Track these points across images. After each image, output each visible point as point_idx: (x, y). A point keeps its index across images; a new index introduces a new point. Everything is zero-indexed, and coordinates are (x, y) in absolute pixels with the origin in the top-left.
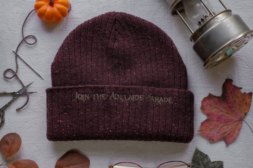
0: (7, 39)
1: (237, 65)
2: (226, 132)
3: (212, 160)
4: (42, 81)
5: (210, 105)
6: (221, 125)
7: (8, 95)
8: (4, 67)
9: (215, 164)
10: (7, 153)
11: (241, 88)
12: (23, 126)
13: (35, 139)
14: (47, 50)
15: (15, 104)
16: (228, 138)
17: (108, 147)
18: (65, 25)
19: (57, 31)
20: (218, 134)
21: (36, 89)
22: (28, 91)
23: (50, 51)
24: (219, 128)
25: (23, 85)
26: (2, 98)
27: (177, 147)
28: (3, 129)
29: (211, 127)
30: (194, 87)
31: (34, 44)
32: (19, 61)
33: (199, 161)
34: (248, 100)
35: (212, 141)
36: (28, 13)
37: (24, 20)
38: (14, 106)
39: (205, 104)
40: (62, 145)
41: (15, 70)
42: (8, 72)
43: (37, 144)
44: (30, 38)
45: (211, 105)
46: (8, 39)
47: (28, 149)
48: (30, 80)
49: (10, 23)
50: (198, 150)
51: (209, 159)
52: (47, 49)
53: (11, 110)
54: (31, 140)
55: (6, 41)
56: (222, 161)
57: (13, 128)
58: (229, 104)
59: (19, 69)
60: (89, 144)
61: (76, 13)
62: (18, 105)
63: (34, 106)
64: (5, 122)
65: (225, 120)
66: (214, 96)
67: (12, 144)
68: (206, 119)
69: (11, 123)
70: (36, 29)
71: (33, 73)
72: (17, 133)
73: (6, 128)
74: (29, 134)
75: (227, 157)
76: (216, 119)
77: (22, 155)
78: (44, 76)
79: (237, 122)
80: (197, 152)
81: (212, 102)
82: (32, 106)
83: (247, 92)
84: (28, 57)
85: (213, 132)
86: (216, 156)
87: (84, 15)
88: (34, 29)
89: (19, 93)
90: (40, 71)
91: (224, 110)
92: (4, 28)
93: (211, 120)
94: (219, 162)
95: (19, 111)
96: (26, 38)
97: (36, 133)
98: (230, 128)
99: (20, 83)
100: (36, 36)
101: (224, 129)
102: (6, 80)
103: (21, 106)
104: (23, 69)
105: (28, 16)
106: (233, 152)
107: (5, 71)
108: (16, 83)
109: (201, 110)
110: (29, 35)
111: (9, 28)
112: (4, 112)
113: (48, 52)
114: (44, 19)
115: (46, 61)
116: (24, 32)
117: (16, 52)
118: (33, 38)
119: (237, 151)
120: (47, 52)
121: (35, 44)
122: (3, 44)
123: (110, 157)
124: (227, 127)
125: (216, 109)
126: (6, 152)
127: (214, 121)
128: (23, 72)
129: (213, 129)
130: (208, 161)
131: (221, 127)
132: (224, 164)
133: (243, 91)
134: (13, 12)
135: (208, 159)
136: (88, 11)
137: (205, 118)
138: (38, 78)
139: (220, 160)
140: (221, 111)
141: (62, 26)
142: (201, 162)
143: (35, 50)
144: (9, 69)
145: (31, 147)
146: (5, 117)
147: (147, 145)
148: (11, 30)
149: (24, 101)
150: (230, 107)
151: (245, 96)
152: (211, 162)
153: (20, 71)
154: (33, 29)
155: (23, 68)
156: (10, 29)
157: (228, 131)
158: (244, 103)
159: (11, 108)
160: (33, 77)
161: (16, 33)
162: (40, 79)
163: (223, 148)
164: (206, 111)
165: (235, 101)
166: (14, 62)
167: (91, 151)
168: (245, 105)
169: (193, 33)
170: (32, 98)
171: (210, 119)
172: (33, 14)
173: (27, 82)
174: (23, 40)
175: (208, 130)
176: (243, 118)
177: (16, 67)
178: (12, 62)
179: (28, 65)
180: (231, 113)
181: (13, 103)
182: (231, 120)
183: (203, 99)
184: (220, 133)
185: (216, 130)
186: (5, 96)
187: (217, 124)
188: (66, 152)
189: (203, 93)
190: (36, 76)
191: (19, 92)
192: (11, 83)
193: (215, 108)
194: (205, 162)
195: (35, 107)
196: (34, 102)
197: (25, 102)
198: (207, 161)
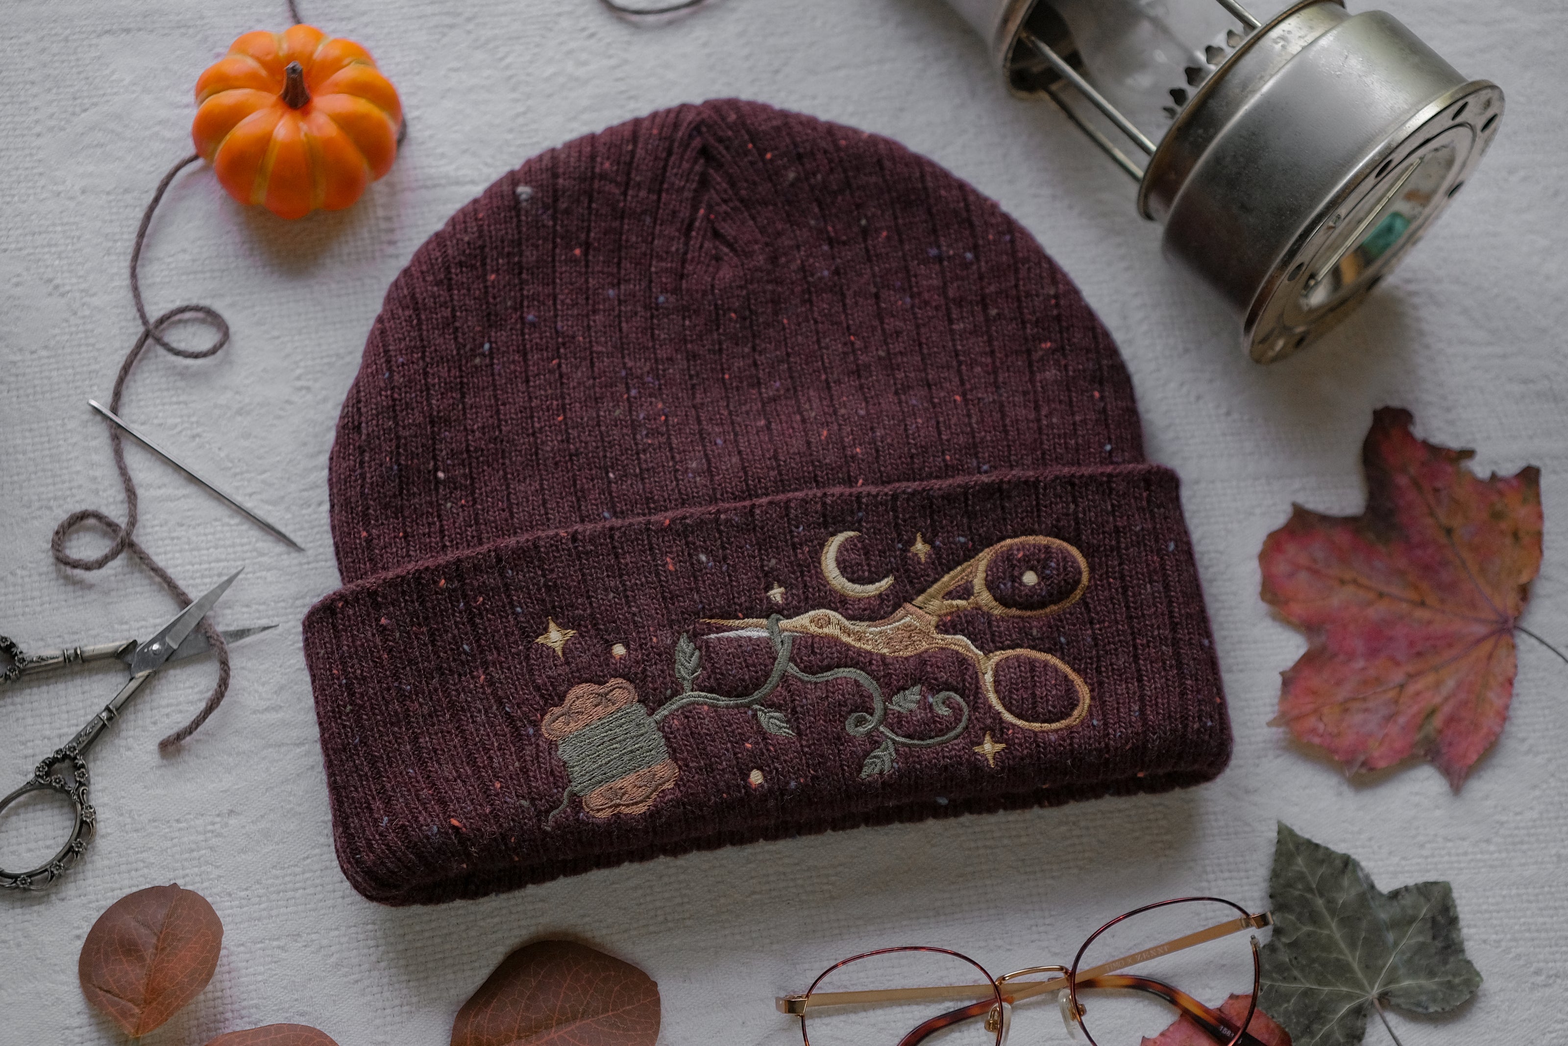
0: (46, 347)
1: (1421, 333)
2: (1433, 712)
3: (1384, 886)
4: (290, 559)
5: (1309, 569)
6: (1398, 676)
7: (93, 664)
8: (50, 508)
9: (1407, 901)
10: (137, 1010)
11: (1468, 454)
12: (214, 841)
13: (296, 905)
14: (299, 378)
15: (148, 713)
16: (1450, 744)
17: (754, 893)
18: (383, 225)
19: (342, 262)
20: (1393, 729)
21: (262, 608)
22: (220, 629)
23: (316, 380)
24: (1391, 694)
25: (184, 594)
26: (61, 686)
27: (1165, 838)
28: (89, 874)
29: (1342, 693)
30: (1197, 482)
31: (213, 351)
32: (134, 459)
33: (1309, 896)
34: (1521, 512)
35: (1363, 771)
36: (156, 184)
37: (136, 225)
38: (144, 729)
39: (1281, 567)
40: (472, 918)
41: (117, 513)
42: (77, 531)
43: (314, 937)
44: (186, 322)
45: (1314, 572)
46: (52, 343)
47: (262, 969)
48: (218, 561)
49: (53, 250)
50: (1291, 832)
51: (1367, 877)
52: (299, 371)
53: (129, 753)
54: (274, 912)
55: (40, 358)
56: (1441, 879)
57: (152, 860)
58: (1419, 552)
59: (141, 506)
60: (635, 888)
61: (443, 155)
62: (167, 715)
63: (267, 710)
64: (101, 828)
65: (1412, 644)
66: (1324, 518)
67: (159, 949)
68: (1302, 651)
69: (136, 831)
70: (212, 271)
71: (233, 522)
72: (180, 882)
73: (106, 862)
74: (258, 882)
75: (1466, 854)
76: (1359, 645)
77: (229, 1015)
78: (302, 529)
79: (1487, 646)
80: (1291, 846)
81: (1318, 550)
82: (255, 712)
83: (1509, 469)
84: (189, 432)
85: (1358, 718)
86: (1404, 858)
87: (489, 160)
88: (203, 272)
89: (163, 643)
90: (274, 503)
91: (1395, 590)
92: (17, 285)
93: (1335, 655)
94: (1425, 890)
95: (179, 751)
96: (161, 321)
97: (297, 870)
98: (1451, 684)
99: (161, 589)
100: (218, 306)
101: (1418, 694)
102: (70, 581)
103: (185, 721)
104: (172, 505)
105: (157, 200)
106: (1497, 817)
107: (62, 526)
108: (138, 589)
109: (1263, 607)
110: (178, 304)
111: (50, 281)
112: (83, 766)
113: (308, 389)
114: (260, 196)
115: (305, 444)
116: (146, 294)
117: (115, 410)
118: (203, 321)
119: (1518, 809)
120: (300, 389)
121: (220, 353)
122: (24, 375)
123: (775, 947)
124: (1430, 679)
125: (1350, 589)
126: (130, 1005)
127: (1351, 656)
128: (166, 523)
129: (1356, 705)
130: (1364, 893)
131: (1402, 687)
132: (1455, 894)
133: (1480, 468)
134: (61, 188)
135: (1357, 879)
136: (510, 136)
137: (1298, 647)
138: (267, 544)
139: (1431, 877)
140: (1381, 595)
141: (370, 232)
142: (1320, 902)
143: (226, 388)
144: (83, 516)
145: (284, 955)
146: (92, 796)
147: (986, 847)
148: (62, 290)
149: (202, 687)
150: (1428, 569)
151: (1501, 494)
152: (1381, 894)
153: (148, 516)
154: (195, 273)
155: (169, 499)
156: (57, 287)
157: (1446, 699)
158: (1502, 532)
159: (123, 743)
160: (233, 545)
161: (95, 301)
162: (280, 548)
163: (1437, 807)
164: (1297, 608)
165: (1449, 531)
166: (107, 472)
167: (652, 929)
168: (1508, 541)
169: (1153, 148)
170: (249, 665)
171: (1324, 649)
172: (184, 185)
173: (203, 577)
174: (147, 335)
175: (1326, 710)
176: (1516, 619)
177: (122, 496)
178: (91, 473)
179: (192, 479)
180: (1442, 601)
181: (131, 709)
182: (1450, 640)
183: (1265, 543)
184: (1402, 720)
185: (1370, 704)
186: (80, 673)
187: (1372, 672)
188: (501, 958)
189: (1258, 511)
190: (254, 534)
191: (160, 637)
192: (107, 593)
193: (1342, 582)
194: (1341, 898)
195: (273, 717)
196: (260, 689)
197: (209, 694)
198: (1353, 892)
